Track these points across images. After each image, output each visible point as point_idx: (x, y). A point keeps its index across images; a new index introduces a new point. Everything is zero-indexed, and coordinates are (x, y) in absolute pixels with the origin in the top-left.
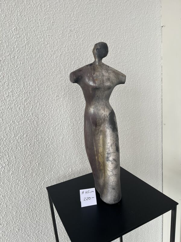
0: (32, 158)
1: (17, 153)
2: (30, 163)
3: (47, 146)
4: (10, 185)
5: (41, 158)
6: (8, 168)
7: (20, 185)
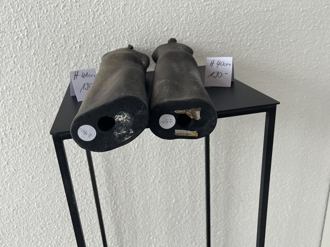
0: (67, 32)
1: (42, 19)
2: (65, 42)
3: (94, 15)
4: (33, 73)
5: (85, 35)
6: (28, 42)
7: (49, 76)
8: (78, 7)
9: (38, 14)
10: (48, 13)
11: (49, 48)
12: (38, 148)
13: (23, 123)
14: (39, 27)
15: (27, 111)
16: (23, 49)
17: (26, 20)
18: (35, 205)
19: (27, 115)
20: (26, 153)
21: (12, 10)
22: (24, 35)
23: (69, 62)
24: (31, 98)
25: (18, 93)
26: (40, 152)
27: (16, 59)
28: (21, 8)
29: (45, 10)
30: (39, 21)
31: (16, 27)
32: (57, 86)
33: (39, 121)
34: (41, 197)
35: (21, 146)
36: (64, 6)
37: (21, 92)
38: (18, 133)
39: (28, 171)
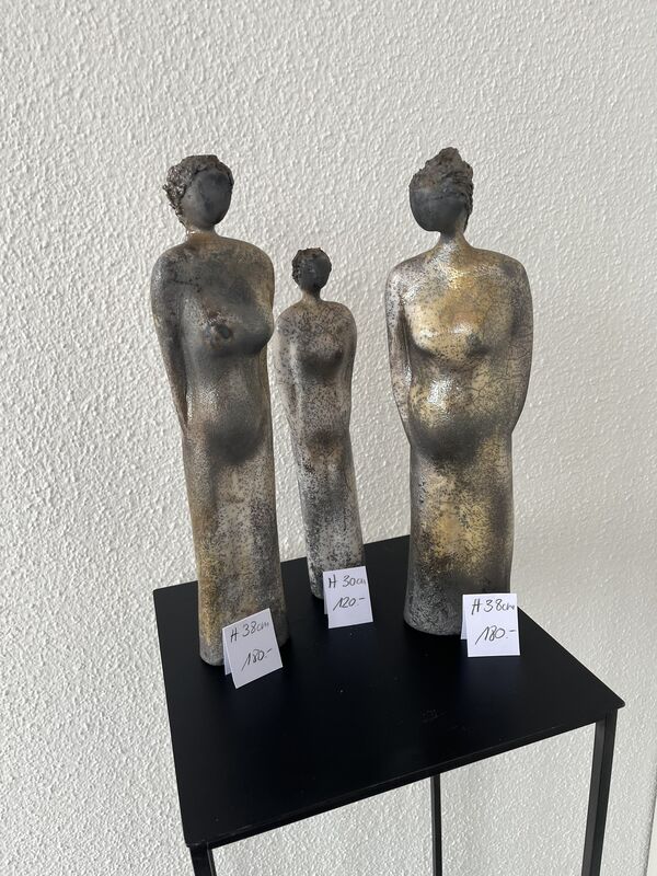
8: (162, 433)
9: (76, 456)
10: (97, 452)
11: (97, 519)
12: (67, 726)
13: (35, 677)
14: (77, 480)
15: (46, 650)
16: (41, 527)
17: (49, 471)
18: (59, 846)
19: (45, 660)
20: (41, 740)
21: (20, 453)
22: (44, 500)
23: (139, 542)
24: (55, 624)
25: (26, 616)
26: (72, 732)
27: (24, 549)
28: (40, 448)
29: (92, 447)
30: (78, 468)
31: (28, 486)
32: (113, 593)
33: (70, 668)
34: (72, 827)
35: (28, 726)
36: (132, 435)
37: (33, 614)
38: (24, 700)
39: (43, 777)
